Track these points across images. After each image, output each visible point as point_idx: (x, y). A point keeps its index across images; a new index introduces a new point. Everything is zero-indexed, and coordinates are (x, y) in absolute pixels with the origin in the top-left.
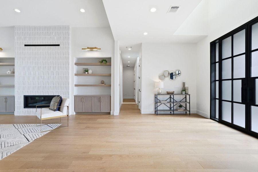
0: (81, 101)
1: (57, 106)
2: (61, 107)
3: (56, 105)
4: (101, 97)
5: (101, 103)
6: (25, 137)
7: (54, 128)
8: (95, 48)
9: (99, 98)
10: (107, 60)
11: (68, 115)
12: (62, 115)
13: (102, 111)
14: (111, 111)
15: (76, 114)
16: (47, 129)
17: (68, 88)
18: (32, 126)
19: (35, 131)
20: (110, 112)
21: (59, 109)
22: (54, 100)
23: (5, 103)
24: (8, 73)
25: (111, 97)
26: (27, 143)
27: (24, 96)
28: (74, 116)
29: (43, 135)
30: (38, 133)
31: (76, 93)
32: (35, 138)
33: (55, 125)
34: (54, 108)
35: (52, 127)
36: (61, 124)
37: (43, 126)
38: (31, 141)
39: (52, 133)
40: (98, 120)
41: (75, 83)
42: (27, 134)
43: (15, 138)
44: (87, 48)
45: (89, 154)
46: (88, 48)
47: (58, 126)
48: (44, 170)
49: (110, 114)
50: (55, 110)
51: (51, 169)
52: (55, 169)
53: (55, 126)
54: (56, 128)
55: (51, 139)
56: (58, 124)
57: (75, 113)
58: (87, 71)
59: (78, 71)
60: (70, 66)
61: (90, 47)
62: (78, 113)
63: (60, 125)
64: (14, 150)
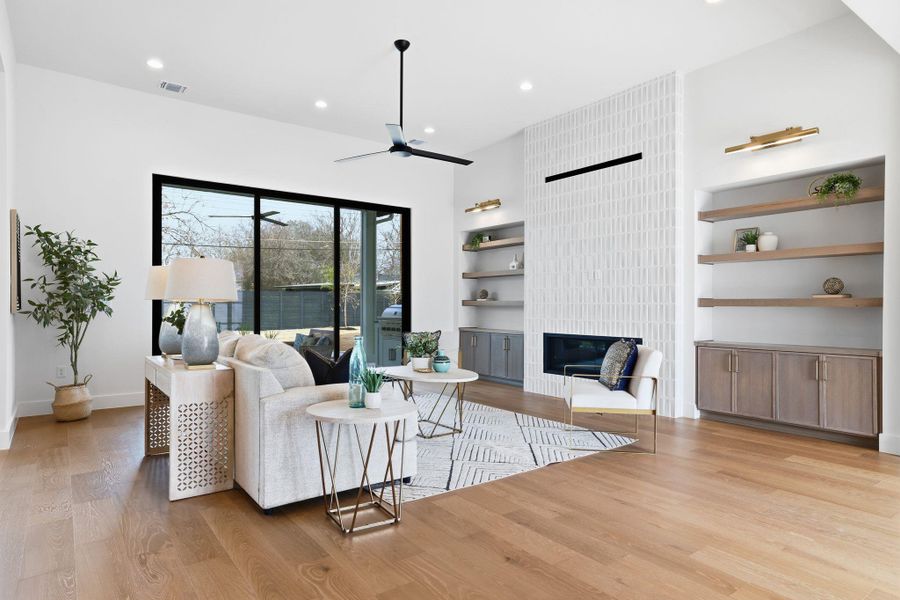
0: (725, 368)
1: (620, 374)
2: (635, 377)
3: (617, 369)
4: (823, 358)
5: (824, 385)
6: (532, 451)
7: (609, 448)
8: (789, 132)
9: (812, 363)
10: (856, 175)
11: (654, 412)
12: (635, 407)
13: (825, 425)
14: (880, 430)
15: (702, 418)
16: (591, 443)
17: (670, 313)
18: (554, 429)
19: (558, 443)
20: (876, 440)
21: (626, 385)
22: (611, 352)
23: (504, 352)
24: (511, 268)
25: (880, 360)
26: (532, 467)
27: (545, 334)
28: (696, 424)
29: (572, 458)
30: (564, 450)
31: (704, 334)
32: (553, 461)
33: (614, 438)
34: (611, 379)
35: (604, 441)
36: (633, 441)
37: (582, 433)
38: (542, 466)
39: (600, 458)
40: (793, 459)
41: (698, 295)
42: (538, 445)
43: (511, 447)
44: (749, 141)
45: (691, 556)
46: (754, 140)
47: (624, 444)
48: (550, 541)
49: (876, 448)
50: (612, 388)
51: (565, 548)
52: (573, 552)
53: (614, 442)
54: (615, 447)
55: (591, 476)
56: (626, 439)
57: (697, 415)
58: (751, 238)
59: (712, 245)
60: (680, 227)
61: (758, 133)
62: (711, 416)
63: (629, 443)
64: (503, 473)
